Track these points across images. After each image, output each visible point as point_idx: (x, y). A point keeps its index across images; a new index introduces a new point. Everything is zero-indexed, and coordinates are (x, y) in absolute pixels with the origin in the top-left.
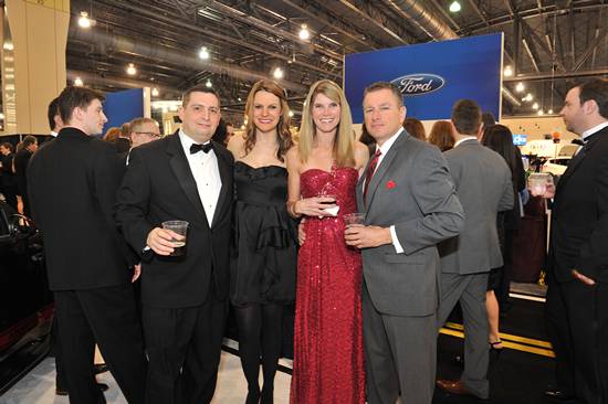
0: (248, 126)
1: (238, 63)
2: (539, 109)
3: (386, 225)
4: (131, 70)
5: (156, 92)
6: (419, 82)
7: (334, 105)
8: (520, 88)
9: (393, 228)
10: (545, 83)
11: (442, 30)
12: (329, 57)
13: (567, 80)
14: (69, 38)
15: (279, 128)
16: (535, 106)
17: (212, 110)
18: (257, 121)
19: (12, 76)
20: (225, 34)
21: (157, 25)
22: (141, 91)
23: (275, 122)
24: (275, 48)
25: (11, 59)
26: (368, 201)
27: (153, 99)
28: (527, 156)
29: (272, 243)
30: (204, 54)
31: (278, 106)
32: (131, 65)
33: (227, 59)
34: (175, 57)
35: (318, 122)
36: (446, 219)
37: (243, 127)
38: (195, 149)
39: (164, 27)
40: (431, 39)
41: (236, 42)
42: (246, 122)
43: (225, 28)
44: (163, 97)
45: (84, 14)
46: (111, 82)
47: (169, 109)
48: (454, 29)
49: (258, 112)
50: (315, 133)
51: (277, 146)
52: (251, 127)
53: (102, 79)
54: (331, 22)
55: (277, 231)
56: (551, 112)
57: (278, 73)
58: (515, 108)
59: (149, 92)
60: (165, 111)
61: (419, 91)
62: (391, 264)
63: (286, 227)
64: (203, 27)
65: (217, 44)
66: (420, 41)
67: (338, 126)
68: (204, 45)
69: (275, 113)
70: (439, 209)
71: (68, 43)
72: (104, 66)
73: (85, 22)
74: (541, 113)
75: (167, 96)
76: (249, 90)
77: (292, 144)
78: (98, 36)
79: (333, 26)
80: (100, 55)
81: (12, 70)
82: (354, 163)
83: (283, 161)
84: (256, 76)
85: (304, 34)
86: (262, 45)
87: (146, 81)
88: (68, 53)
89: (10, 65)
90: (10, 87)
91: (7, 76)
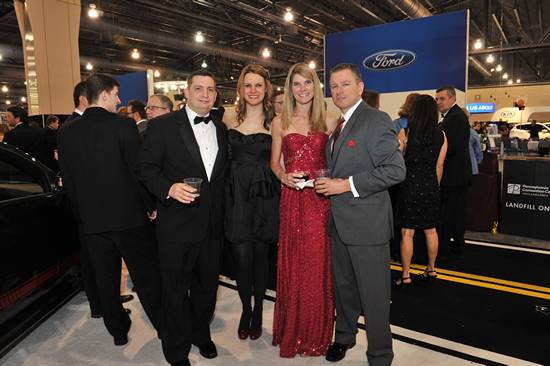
0: (239, 101)
1: (229, 45)
2: (509, 78)
3: (345, 177)
4: (135, 55)
5: (157, 74)
6: (392, 58)
7: (308, 82)
8: (490, 59)
9: (351, 178)
10: (515, 54)
11: (415, 8)
12: (312, 37)
13: (535, 51)
14: (81, 27)
15: (264, 102)
16: (505, 76)
17: (209, 89)
18: (247, 98)
19: (34, 64)
20: (218, 19)
21: (157, 13)
22: (146, 73)
23: (262, 97)
24: (263, 30)
25: (32, 49)
26: (335, 156)
27: (156, 80)
28: (496, 123)
29: (260, 194)
30: (199, 38)
31: (264, 85)
32: (135, 50)
33: (220, 42)
34: (174, 41)
35: (297, 97)
36: (390, 170)
37: (236, 103)
38: (197, 120)
39: (163, 14)
40: (406, 16)
41: (227, 25)
42: (238, 99)
43: (217, 14)
44: (164, 78)
45: (93, 6)
46: (118, 66)
47: (169, 88)
48: (427, 6)
49: (247, 90)
50: (295, 105)
51: (263, 117)
52: (243, 102)
53: (110, 64)
54: (314, 5)
55: (264, 185)
56: (519, 81)
57: (266, 53)
58: (486, 78)
59: (153, 74)
60: (166, 90)
61: (392, 65)
62: (353, 205)
63: (271, 182)
64: (198, 13)
65: (210, 27)
66: (396, 19)
67: (313, 99)
68: (199, 30)
69: (261, 90)
70: (386, 162)
71: (80, 32)
72: (111, 52)
73: (93, 13)
74: (510, 82)
75: (168, 77)
76: (241, 69)
77: (275, 115)
78: (105, 25)
79: (315, 8)
80: (108, 42)
81: (33, 58)
82: (326, 128)
83: (268, 129)
84: (246, 56)
85: (289, 17)
86: (251, 27)
87: (149, 64)
88: (81, 41)
89: (31, 53)
90: (32, 74)
91: (30, 64)
